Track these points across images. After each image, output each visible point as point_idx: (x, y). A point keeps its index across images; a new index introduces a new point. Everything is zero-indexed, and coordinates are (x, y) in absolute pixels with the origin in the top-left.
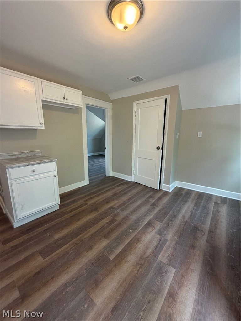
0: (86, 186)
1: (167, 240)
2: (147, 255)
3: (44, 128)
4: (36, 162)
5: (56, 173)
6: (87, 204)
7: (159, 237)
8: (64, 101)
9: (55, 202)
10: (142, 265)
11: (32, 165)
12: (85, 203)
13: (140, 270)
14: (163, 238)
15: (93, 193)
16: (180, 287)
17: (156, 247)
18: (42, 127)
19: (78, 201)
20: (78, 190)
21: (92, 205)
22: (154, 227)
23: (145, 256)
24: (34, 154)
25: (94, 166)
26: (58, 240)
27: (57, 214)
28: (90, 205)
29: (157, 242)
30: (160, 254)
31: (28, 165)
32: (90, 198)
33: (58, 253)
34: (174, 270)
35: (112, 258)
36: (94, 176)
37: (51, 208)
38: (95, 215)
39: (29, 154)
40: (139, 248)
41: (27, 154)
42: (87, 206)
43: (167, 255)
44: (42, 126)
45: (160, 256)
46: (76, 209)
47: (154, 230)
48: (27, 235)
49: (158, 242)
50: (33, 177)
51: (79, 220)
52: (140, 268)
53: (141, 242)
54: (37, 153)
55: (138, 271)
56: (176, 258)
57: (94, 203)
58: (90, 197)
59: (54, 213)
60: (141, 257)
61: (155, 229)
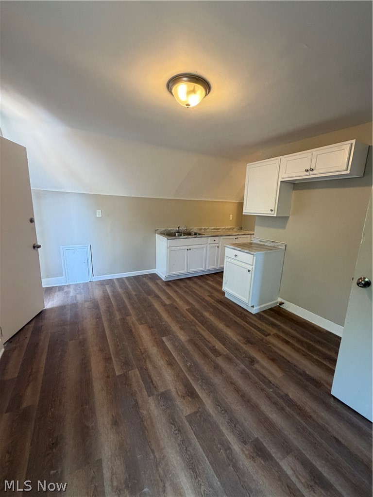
1: (149, 396)
2: (148, 362)
7: (162, 390)
10: (142, 354)
12: (270, 334)
13: (140, 351)
14: (156, 393)
16: (106, 367)
17: (150, 376)
22: (184, 397)
23: (147, 360)
24: (278, 246)
29: (156, 382)
30: (140, 373)
34: (117, 374)
35: (164, 339)
40: (159, 360)
43: (134, 380)
44: (273, 213)
45: (138, 373)
47: (177, 393)
49: (154, 382)
50: (232, 261)
52: (141, 351)
53: (166, 366)
55: (140, 349)
56: (124, 386)
60: (149, 357)
61: (179, 395)
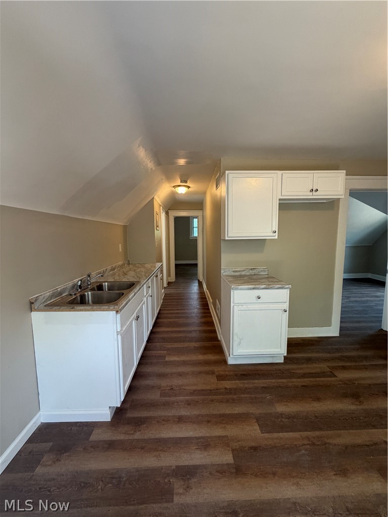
0: (333, 339)
3: (276, 237)
4: (263, 286)
5: (286, 306)
6: (336, 376)
8: (311, 194)
9: (279, 350)
11: (258, 289)
12: (331, 372)
15: (349, 359)
18: (274, 236)
19: (315, 363)
20: (316, 341)
21: (345, 384)
24: (259, 272)
25: (352, 302)
26: (282, 415)
27: (280, 370)
28: (341, 381)
31: (254, 289)
32: (343, 366)
33: (281, 438)
36: (352, 322)
37: (272, 356)
38: (353, 407)
39: (253, 271)
41: (251, 271)
42: (333, 379)
44: (274, 234)
46: (313, 377)
48: (241, 381)
51: (318, 399)
54: (262, 271)
57: (350, 380)
58: (341, 364)
59: (276, 367)
